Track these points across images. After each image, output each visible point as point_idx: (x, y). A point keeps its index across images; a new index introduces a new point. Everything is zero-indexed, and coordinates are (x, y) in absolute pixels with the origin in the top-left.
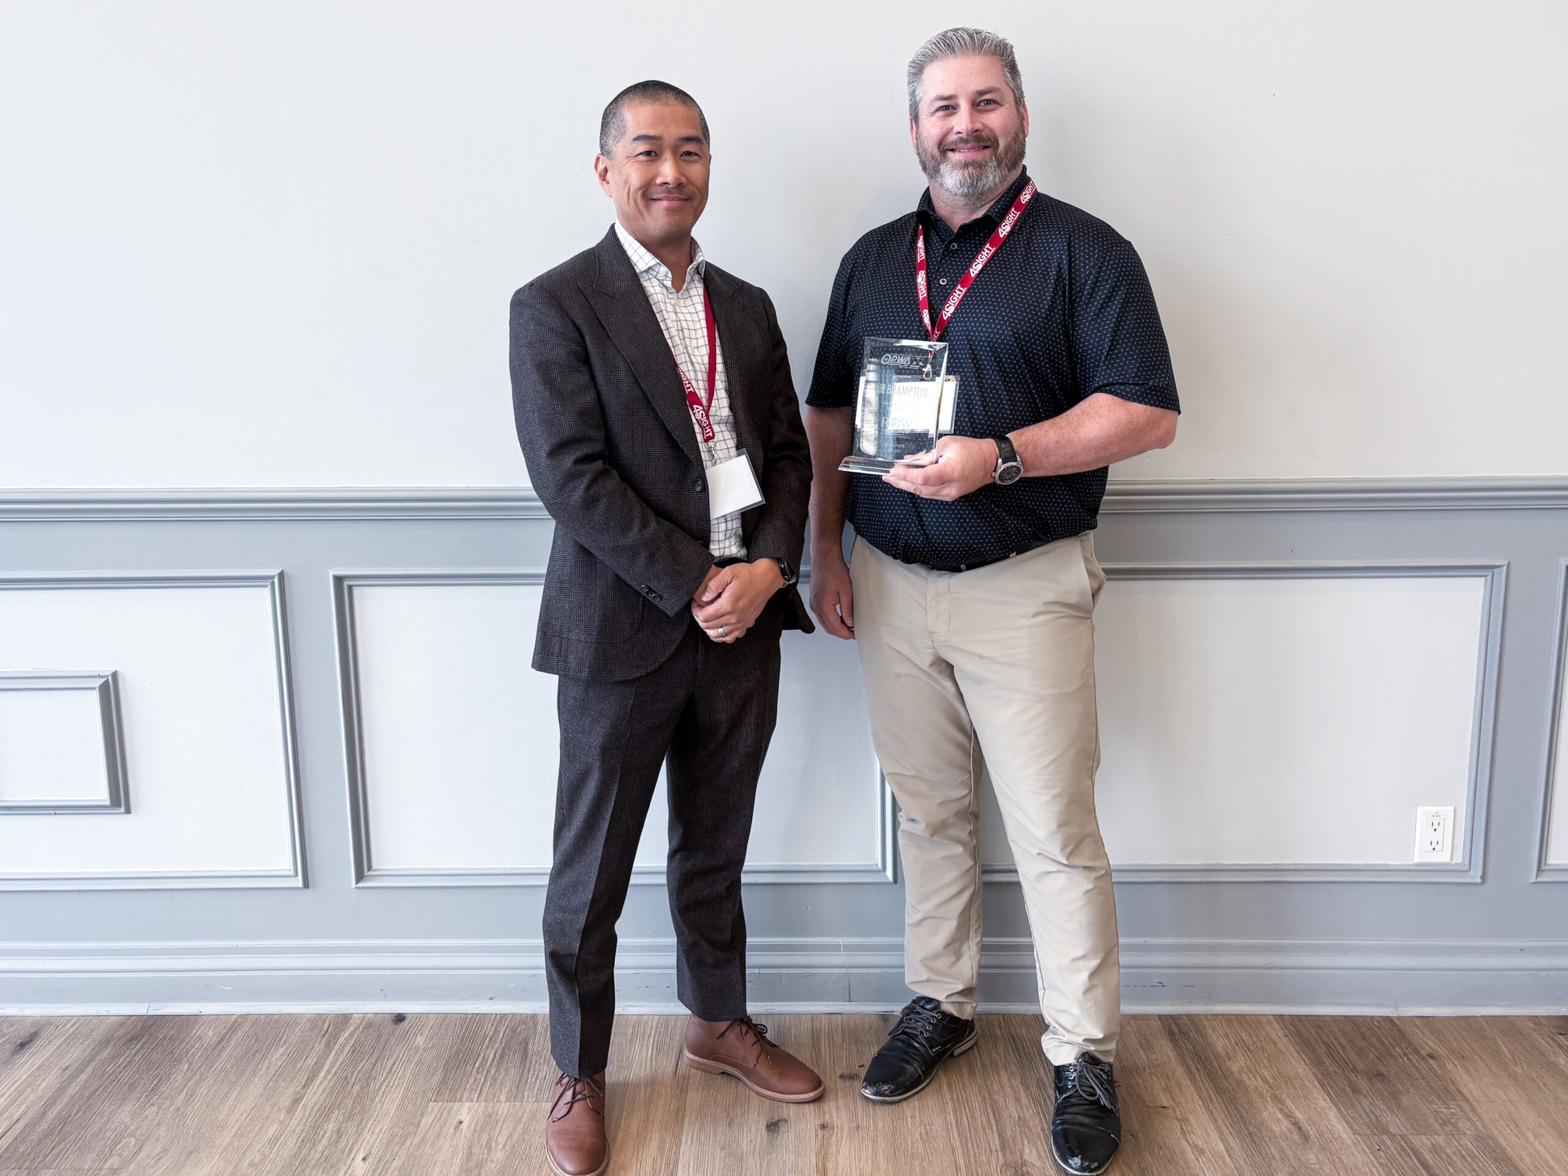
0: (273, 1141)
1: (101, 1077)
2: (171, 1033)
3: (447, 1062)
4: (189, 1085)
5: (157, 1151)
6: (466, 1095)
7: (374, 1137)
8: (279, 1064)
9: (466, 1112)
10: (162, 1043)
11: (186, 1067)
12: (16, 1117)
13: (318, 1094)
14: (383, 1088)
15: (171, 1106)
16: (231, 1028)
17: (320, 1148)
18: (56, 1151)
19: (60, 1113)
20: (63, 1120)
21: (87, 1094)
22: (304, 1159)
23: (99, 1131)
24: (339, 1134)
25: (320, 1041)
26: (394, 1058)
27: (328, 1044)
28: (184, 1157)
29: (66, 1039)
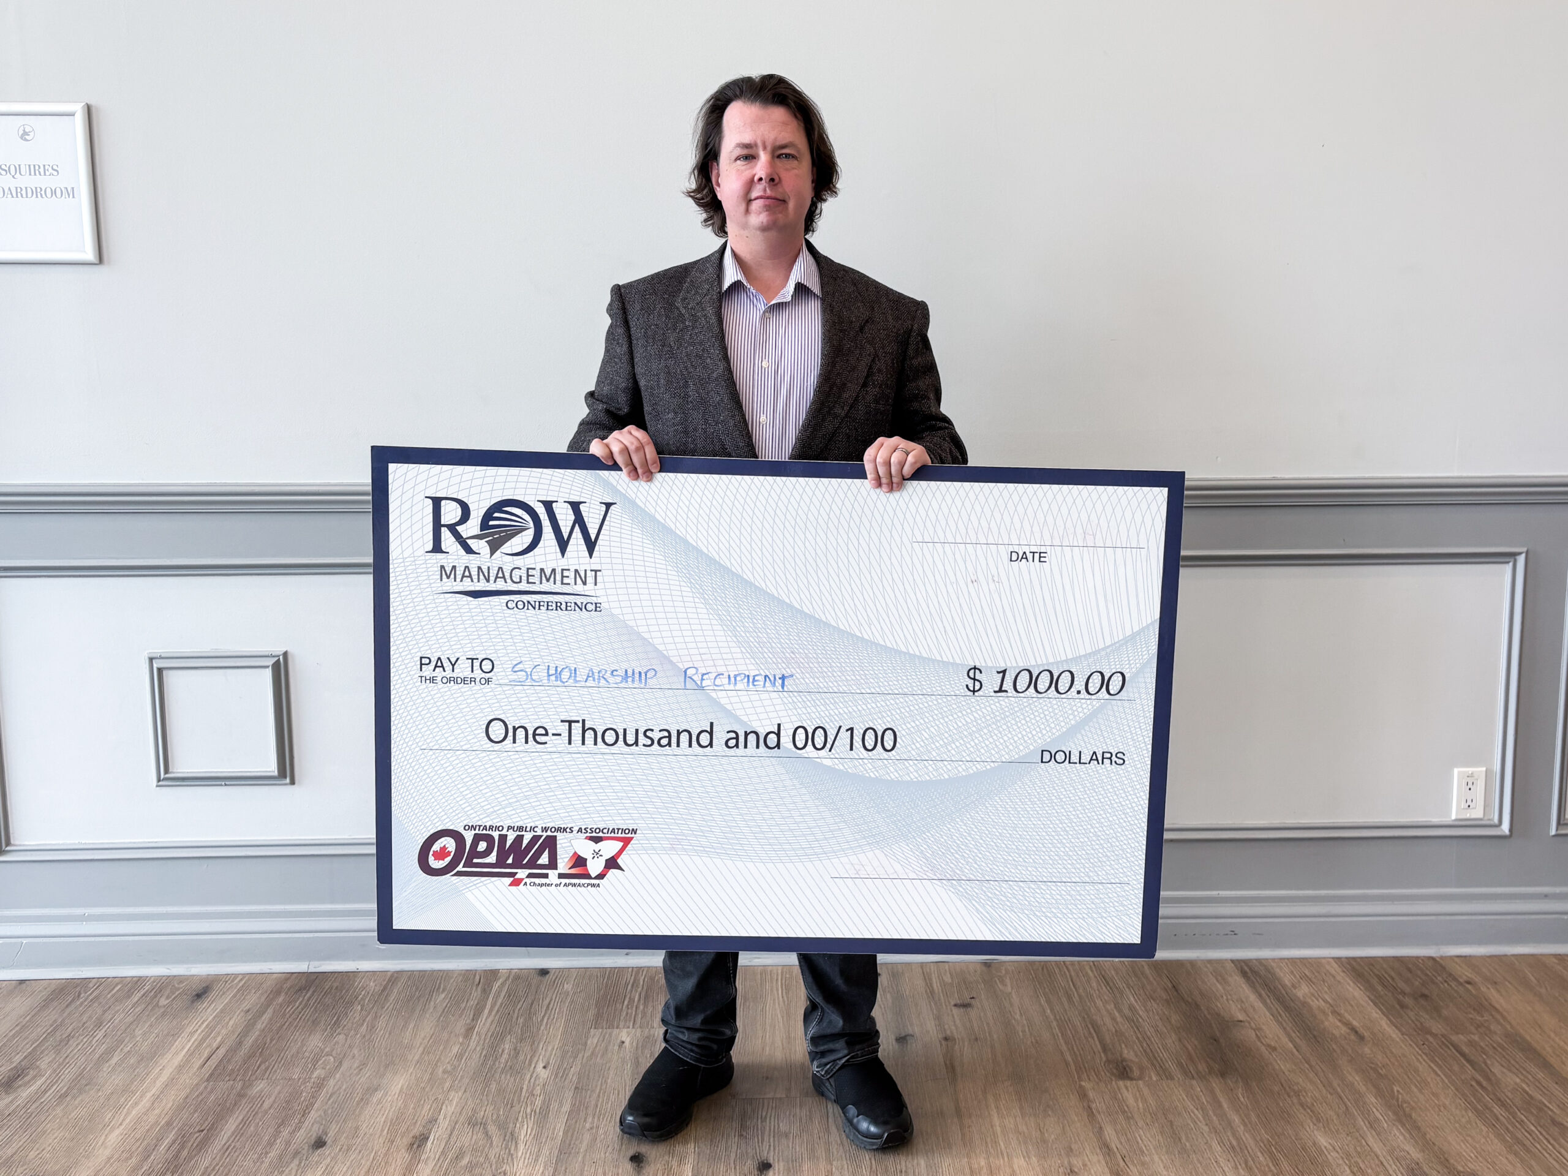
0: (459, 1056)
1: (284, 1015)
2: (335, 985)
3: (597, 1004)
4: (368, 1019)
5: (356, 1065)
6: (622, 1024)
7: (548, 1055)
8: (445, 1004)
10: (330, 991)
11: (359, 1007)
12: (215, 1045)
13: (488, 1025)
14: (545, 1020)
15: (357, 1034)
16: (389, 980)
17: (503, 1061)
18: (263, 1067)
19: (257, 1040)
20: (260, 1051)
21: (275, 1029)
22: (491, 1068)
23: (298, 1053)
24: (516, 1052)
25: (477, 988)
26: (548, 1000)
27: (484, 990)
28: (382, 1069)
29: (239, 991)
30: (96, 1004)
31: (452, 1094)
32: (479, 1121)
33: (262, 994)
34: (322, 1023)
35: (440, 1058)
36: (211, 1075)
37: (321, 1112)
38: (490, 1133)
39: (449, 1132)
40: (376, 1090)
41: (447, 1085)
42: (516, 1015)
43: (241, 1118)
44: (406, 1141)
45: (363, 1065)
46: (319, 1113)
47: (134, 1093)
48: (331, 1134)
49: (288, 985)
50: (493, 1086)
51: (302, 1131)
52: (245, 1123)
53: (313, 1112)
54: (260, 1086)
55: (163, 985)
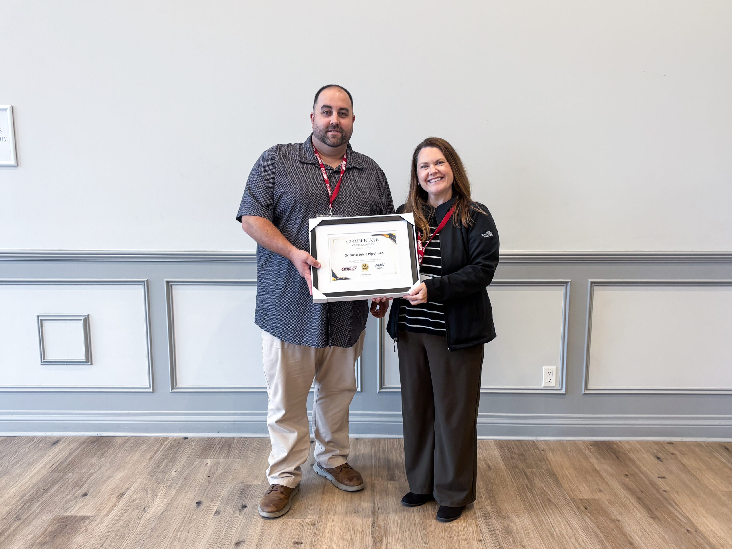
0: (145, 467)
1: (85, 451)
2: (107, 440)
3: (202, 449)
4: (115, 453)
5: (106, 469)
6: (209, 457)
7: (178, 467)
8: (145, 449)
9: (209, 461)
10: (104, 442)
11: (113, 449)
12: (56, 461)
13: (159, 456)
14: (181, 455)
15: (109, 458)
16: (127, 440)
17: (161, 468)
18: (72, 468)
19: (72, 459)
20: (72, 463)
21: (80, 455)
22: (156, 471)
23: (86, 464)
24: (167, 465)
25: (158, 444)
26: (184, 448)
27: (161, 444)
28: (115, 470)
29: (70, 442)
30: (16, 445)
31: (138, 479)
32: (146, 489)
33: (78, 443)
34: (98, 454)
35: (137, 467)
36: (52, 471)
37: (89, 484)
38: (148, 493)
39: (133, 492)
40: (111, 477)
41: (138, 476)
42: (170, 453)
43: (59, 485)
44: (117, 495)
45: (109, 469)
46: (88, 485)
47: (23, 476)
48: (90, 491)
49: (89, 440)
50: (155, 477)
51: (80, 490)
52: (60, 487)
53: (86, 484)
54: (69, 475)
55: (42, 439)
